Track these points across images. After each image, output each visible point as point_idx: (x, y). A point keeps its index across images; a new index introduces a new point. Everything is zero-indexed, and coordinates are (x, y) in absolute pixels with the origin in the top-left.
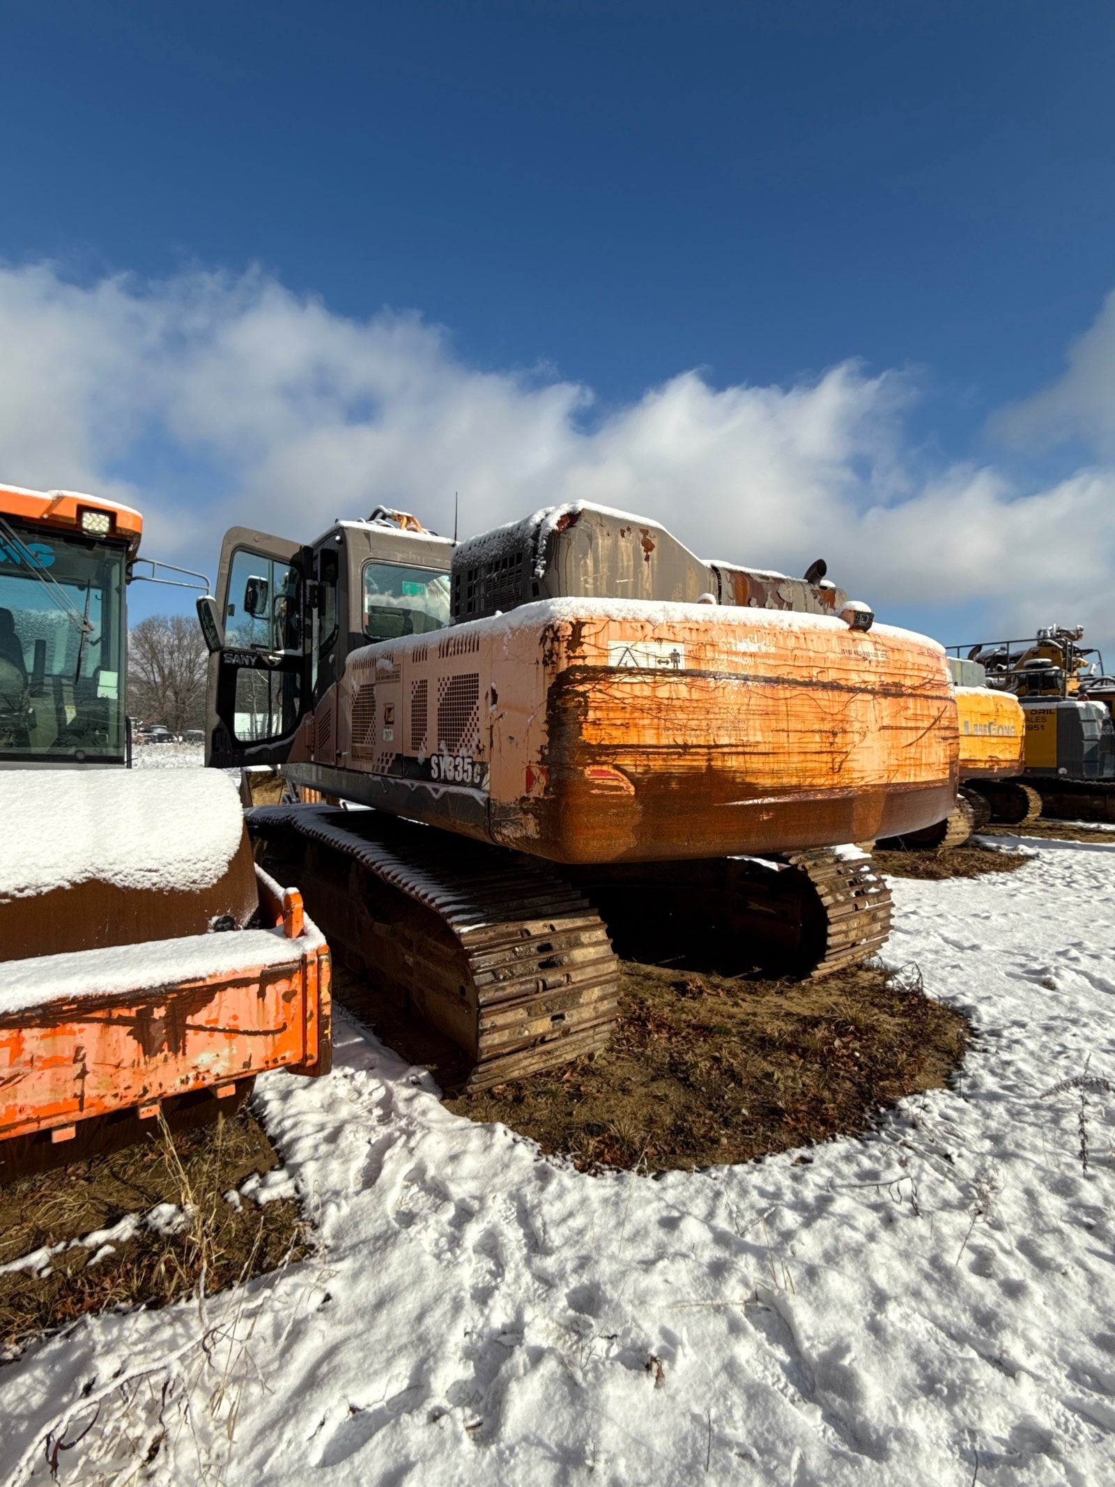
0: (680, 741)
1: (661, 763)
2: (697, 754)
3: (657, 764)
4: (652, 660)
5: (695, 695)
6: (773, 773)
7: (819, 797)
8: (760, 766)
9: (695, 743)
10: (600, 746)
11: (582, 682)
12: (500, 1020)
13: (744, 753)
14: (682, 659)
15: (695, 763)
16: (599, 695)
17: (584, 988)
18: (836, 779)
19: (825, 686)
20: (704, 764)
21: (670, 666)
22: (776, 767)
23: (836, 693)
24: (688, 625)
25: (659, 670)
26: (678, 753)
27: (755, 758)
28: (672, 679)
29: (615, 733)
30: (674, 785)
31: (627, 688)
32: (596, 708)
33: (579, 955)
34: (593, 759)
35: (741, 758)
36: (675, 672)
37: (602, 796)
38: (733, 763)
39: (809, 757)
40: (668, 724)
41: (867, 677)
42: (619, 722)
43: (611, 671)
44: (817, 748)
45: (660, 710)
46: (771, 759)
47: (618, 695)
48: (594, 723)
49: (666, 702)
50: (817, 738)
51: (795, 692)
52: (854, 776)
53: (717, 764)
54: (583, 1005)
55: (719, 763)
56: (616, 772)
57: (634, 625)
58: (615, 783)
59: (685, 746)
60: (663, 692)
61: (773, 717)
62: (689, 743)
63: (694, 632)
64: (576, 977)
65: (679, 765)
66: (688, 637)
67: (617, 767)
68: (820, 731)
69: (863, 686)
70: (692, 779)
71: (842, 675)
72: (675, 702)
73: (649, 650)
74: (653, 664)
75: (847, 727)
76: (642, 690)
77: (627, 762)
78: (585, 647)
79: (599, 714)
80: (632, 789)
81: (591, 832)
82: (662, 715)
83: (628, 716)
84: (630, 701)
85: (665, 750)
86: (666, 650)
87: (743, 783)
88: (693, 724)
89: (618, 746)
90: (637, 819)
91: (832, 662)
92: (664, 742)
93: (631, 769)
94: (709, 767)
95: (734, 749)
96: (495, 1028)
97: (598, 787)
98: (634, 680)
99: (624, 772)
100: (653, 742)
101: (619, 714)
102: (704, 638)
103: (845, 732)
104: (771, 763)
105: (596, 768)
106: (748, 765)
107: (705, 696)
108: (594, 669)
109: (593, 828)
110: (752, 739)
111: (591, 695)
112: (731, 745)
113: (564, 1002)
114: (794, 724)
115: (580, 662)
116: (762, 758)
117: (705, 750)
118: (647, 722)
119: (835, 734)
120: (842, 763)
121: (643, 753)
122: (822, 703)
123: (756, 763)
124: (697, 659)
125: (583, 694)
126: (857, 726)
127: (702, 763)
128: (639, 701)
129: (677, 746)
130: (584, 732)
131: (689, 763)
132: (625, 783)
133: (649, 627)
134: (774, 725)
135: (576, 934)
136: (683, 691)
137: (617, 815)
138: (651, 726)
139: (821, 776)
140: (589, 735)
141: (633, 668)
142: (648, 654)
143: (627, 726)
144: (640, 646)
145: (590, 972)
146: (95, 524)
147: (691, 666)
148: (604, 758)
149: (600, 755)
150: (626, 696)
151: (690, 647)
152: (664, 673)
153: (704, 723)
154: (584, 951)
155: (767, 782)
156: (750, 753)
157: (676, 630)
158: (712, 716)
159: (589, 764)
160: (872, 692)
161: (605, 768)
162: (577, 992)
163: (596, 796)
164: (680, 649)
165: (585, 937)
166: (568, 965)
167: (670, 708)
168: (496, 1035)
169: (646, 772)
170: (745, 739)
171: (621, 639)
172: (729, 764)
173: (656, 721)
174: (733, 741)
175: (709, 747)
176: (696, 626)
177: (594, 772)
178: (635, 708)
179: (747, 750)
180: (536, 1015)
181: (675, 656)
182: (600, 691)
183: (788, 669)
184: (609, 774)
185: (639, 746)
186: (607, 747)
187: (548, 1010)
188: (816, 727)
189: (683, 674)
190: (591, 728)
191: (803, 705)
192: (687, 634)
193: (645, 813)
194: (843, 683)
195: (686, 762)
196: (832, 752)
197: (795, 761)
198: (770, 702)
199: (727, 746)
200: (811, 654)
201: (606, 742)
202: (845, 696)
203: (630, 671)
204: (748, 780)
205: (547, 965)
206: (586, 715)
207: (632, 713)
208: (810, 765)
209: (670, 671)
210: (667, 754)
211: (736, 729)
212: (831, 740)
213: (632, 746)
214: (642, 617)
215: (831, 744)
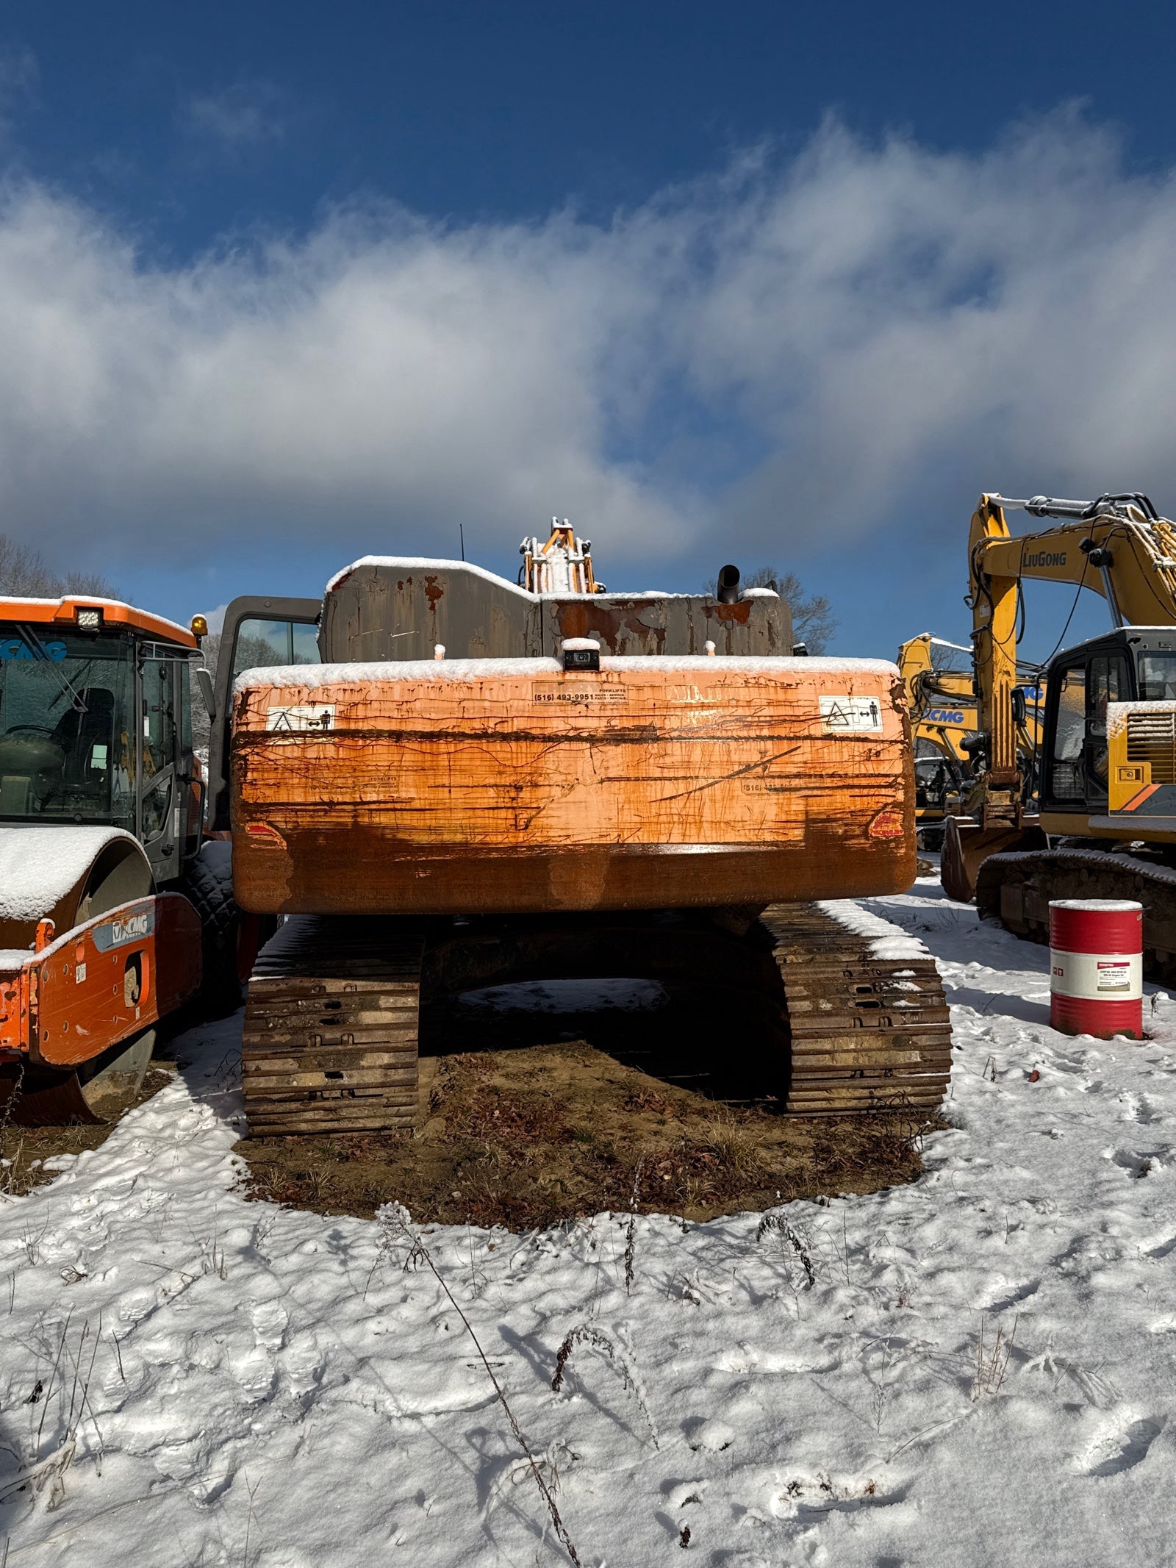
0: (326, 798)
1: (309, 819)
2: (344, 811)
3: (305, 821)
4: (304, 722)
5: (342, 754)
6: (430, 829)
7: (494, 855)
8: (415, 823)
9: (340, 800)
10: (255, 803)
11: (244, 747)
12: (266, 1066)
13: (394, 810)
14: (332, 722)
15: (340, 820)
16: (256, 758)
17: (365, 1051)
18: (521, 837)
19: (505, 737)
20: (350, 820)
21: (320, 727)
22: (434, 823)
23: (523, 744)
24: (346, 686)
25: (310, 732)
26: (325, 811)
27: (407, 815)
28: (320, 740)
29: (268, 792)
30: (321, 841)
31: (280, 751)
32: (253, 770)
33: (368, 1017)
34: (251, 816)
35: (391, 814)
36: (325, 733)
37: (260, 850)
38: (382, 819)
39: (479, 813)
40: (315, 783)
41: (581, 723)
42: (271, 782)
43: (267, 735)
44: (492, 803)
45: (308, 770)
46: (428, 814)
47: (272, 757)
48: (251, 783)
49: (313, 761)
50: (492, 792)
51: (461, 746)
52: (551, 834)
53: (365, 820)
54: (363, 1068)
55: (366, 820)
56: (270, 828)
57: (292, 690)
58: (270, 838)
59: (331, 803)
60: (311, 753)
61: (431, 772)
62: (335, 800)
63: (348, 693)
64: (361, 1038)
65: (326, 820)
66: (341, 699)
67: (270, 823)
68: (496, 786)
69: (572, 734)
70: (339, 833)
71: (535, 723)
72: (323, 762)
73: (302, 713)
74: (305, 726)
75: (541, 780)
76: (293, 751)
77: (278, 818)
78: (249, 714)
79: (255, 775)
80: (285, 844)
81: (253, 883)
82: (310, 774)
83: (279, 776)
84: (282, 762)
85: (311, 807)
86: (318, 711)
87: (394, 839)
88: (340, 781)
89: (270, 804)
90: (290, 873)
91: (517, 710)
92: (311, 799)
93: (283, 826)
94: (356, 824)
95: (382, 806)
96: (259, 1073)
97: (256, 841)
98: (287, 743)
99: (277, 828)
100: (300, 800)
101: (272, 775)
102: (357, 697)
103: (536, 785)
104: (429, 819)
105: (254, 824)
106: (399, 822)
107: (353, 754)
108: (254, 734)
109: (254, 880)
110: (404, 795)
111: (250, 758)
112: (379, 802)
113: (339, 1061)
114: (457, 779)
115: (244, 729)
116: (416, 815)
117: (351, 807)
118: (296, 781)
119: (519, 788)
120: (530, 820)
121: (292, 810)
122: (500, 755)
123: (407, 819)
124: (347, 719)
125: (244, 758)
126: (557, 778)
127: (347, 819)
128: (290, 762)
129: (323, 803)
130: (244, 792)
131: (334, 820)
132: (278, 839)
133: (306, 691)
134: (431, 782)
135: (375, 996)
136: (331, 751)
137: (272, 867)
138: (299, 785)
139: (497, 833)
140: (248, 794)
141: (286, 731)
142: (302, 717)
143: (278, 785)
144: (295, 711)
145: (379, 1036)
146: (88, 620)
147: (342, 726)
148: (259, 816)
149: (256, 812)
150: (278, 757)
151: (342, 708)
152: (314, 734)
153: (350, 781)
154: (378, 1014)
155: (424, 838)
156: (401, 810)
157: (331, 693)
158: (357, 774)
159: (248, 821)
160: (592, 740)
161: (261, 824)
162: (359, 1053)
163: (254, 850)
164: (331, 710)
165: (384, 1001)
166: (351, 1025)
167: (317, 768)
168: (262, 1079)
169: (295, 828)
170: (395, 795)
171: (280, 704)
172: (377, 820)
173: (304, 780)
174: (381, 798)
175: (355, 804)
176: (352, 686)
177: (252, 828)
178: (285, 769)
179: (398, 806)
180: (306, 1067)
181: (325, 718)
182: (258, 754)
183: (454, 722)
184: (265, 830)
185: (288, 804)
186: (262, 805)
187: (320, 1065)
188: (492, 781)
189: (333, 734)
190: (249, 787)
191: (471, 759)
192: (340, 696)
193: (296, 867)
194: (534, 732)
195: (333, 818)
196: (514, 808)
197: (459, 817)
198: (428, 757)
199: (374, 802)
200: (487, 704)
201: (260, 801)
202: (538, 747)
203: (283, 735)
204: (400, 836)
205: (330, 1022)
206: (245, 776)
207: (283, 773)
208: (479, 821)
209: (320, 732)
210: (314, 811)
211: (386, 785)
212: (513, 794)
213: (282, 804)
214: (300, 682)
215: (513, 799)
